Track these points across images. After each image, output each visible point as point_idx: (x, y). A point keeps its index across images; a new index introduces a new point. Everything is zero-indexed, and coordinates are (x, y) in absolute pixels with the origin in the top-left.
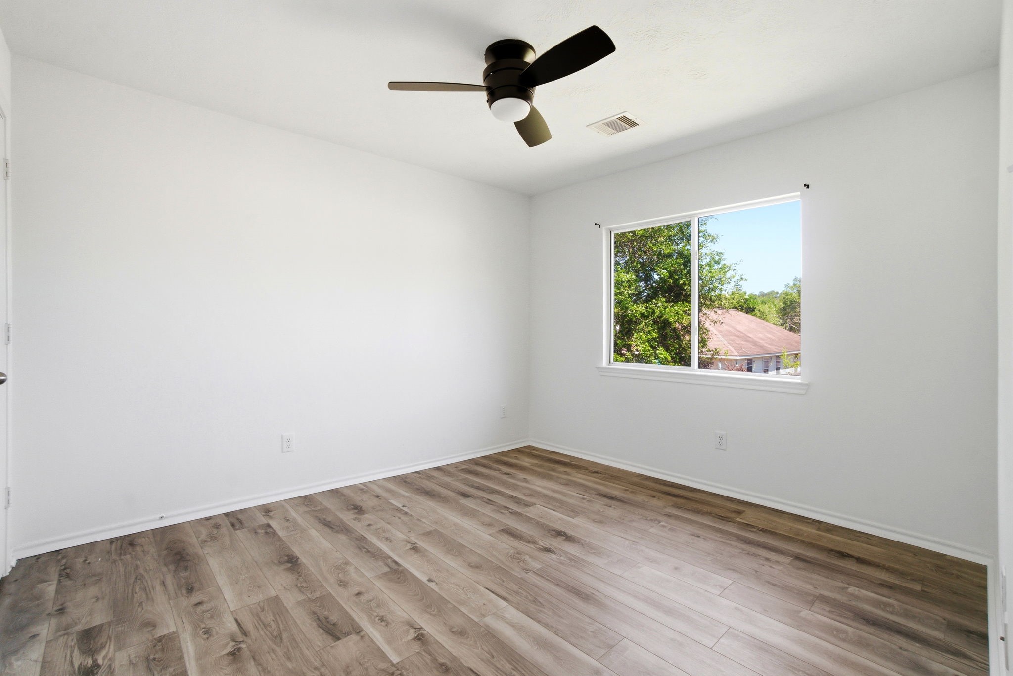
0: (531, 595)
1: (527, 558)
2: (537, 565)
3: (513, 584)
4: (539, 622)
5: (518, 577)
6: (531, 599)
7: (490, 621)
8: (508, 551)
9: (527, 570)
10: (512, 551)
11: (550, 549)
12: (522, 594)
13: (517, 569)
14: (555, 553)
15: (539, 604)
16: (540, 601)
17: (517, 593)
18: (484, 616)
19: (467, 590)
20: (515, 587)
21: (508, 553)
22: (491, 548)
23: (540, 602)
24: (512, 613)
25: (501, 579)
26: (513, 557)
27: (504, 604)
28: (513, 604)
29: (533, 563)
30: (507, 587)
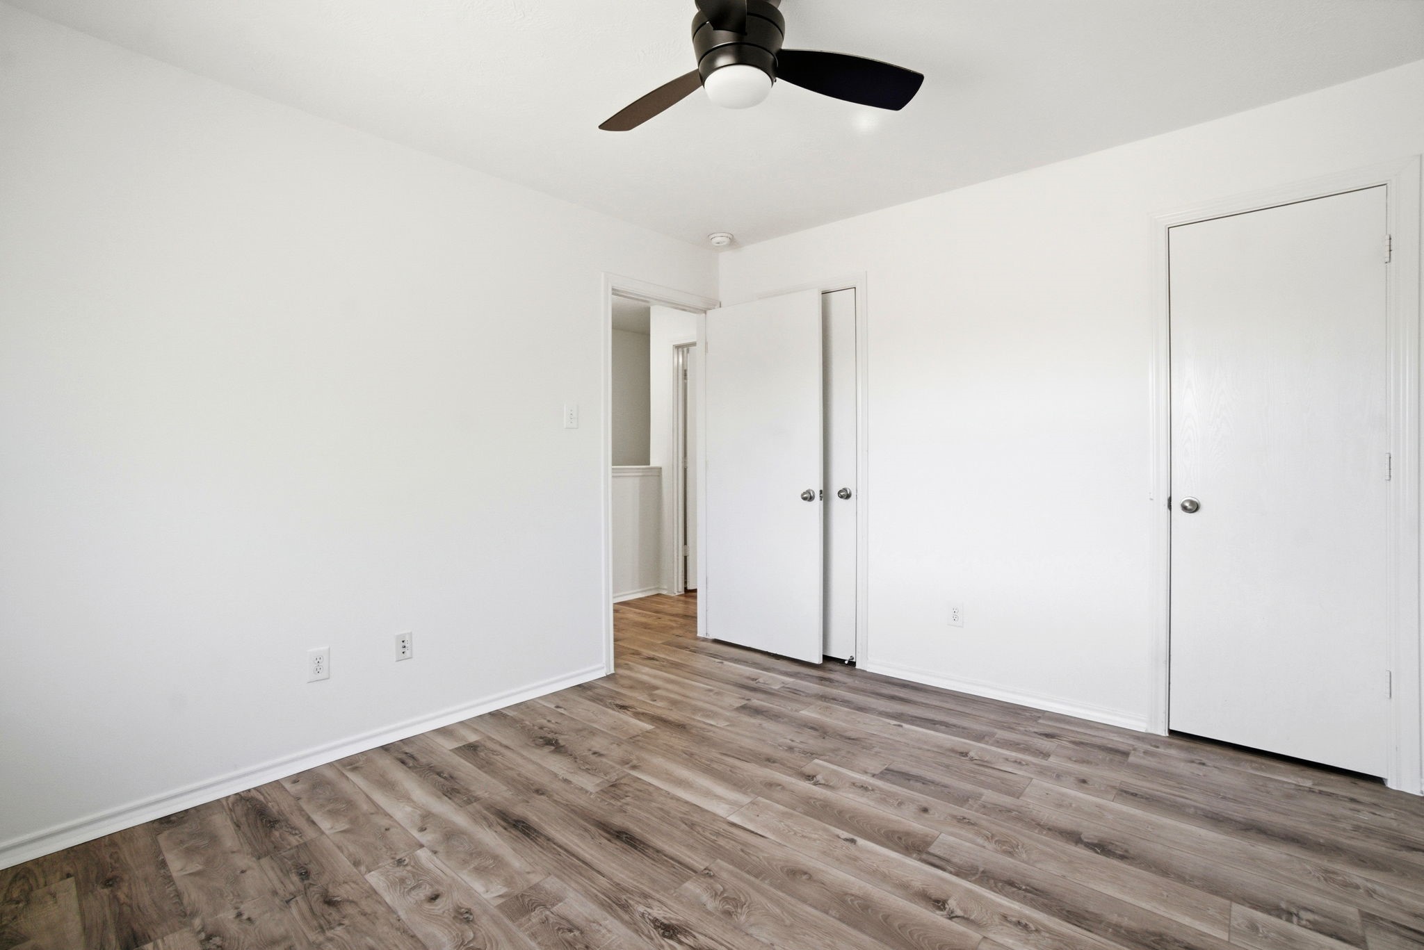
0: (698, 833)
1: (711, 905)
2: (693, 887)
3: (727, 847)
4: (687, 802)
5: (721, 859)
6: (698, 828)
7: (745, 800)
8: (752, 919)
9: (708, 874)
10: (743, 918)
11: (663, 936)
12: (710, 833)
13: (724, 875)
14: (655, 921)
15: (687, 822)
16: (685, 826)
17: (718, 834)
18: (753, 803)
19: (789, 832)
20: (722, 842)
21: (749, 915)
22: (788, 922)
23: (686, 824)
24: (721, 810)
25: (747, 854)
26: (738, 903)
27: (734, 819)
28: (722, 819)
29: (698, 891)
30: (735, 841)
